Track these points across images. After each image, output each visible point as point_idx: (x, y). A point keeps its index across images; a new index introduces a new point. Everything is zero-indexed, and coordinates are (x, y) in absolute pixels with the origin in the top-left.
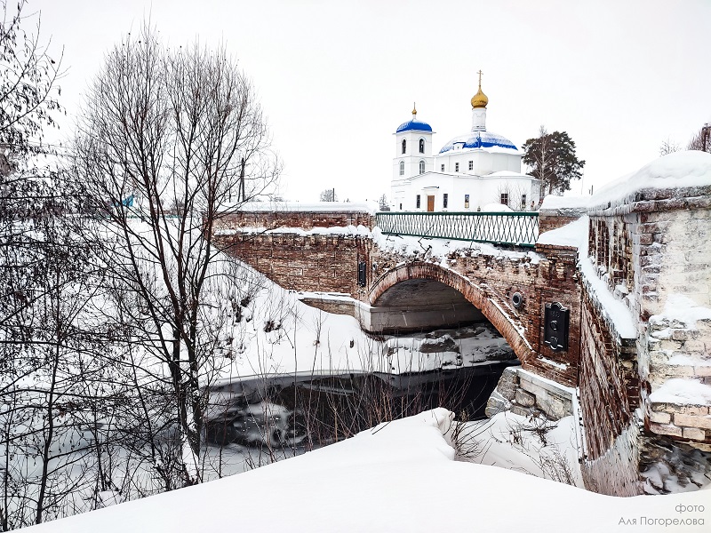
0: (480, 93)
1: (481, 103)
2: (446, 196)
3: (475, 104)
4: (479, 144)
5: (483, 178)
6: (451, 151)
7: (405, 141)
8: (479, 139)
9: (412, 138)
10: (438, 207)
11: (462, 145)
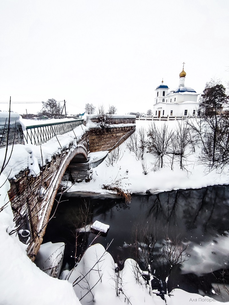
0: (183, 71)
1: (183, 75)
2: (164, 111)
3: (180, 76)
4: (179, 91)
5: (179, 104)
6: (170, 95)
7: (158, 92)
8: (179, 89)
9: (161, 91)
10: (161, 115)
11: (173, 92)
